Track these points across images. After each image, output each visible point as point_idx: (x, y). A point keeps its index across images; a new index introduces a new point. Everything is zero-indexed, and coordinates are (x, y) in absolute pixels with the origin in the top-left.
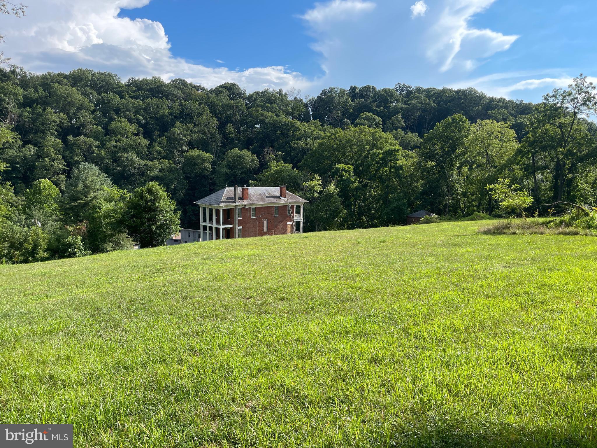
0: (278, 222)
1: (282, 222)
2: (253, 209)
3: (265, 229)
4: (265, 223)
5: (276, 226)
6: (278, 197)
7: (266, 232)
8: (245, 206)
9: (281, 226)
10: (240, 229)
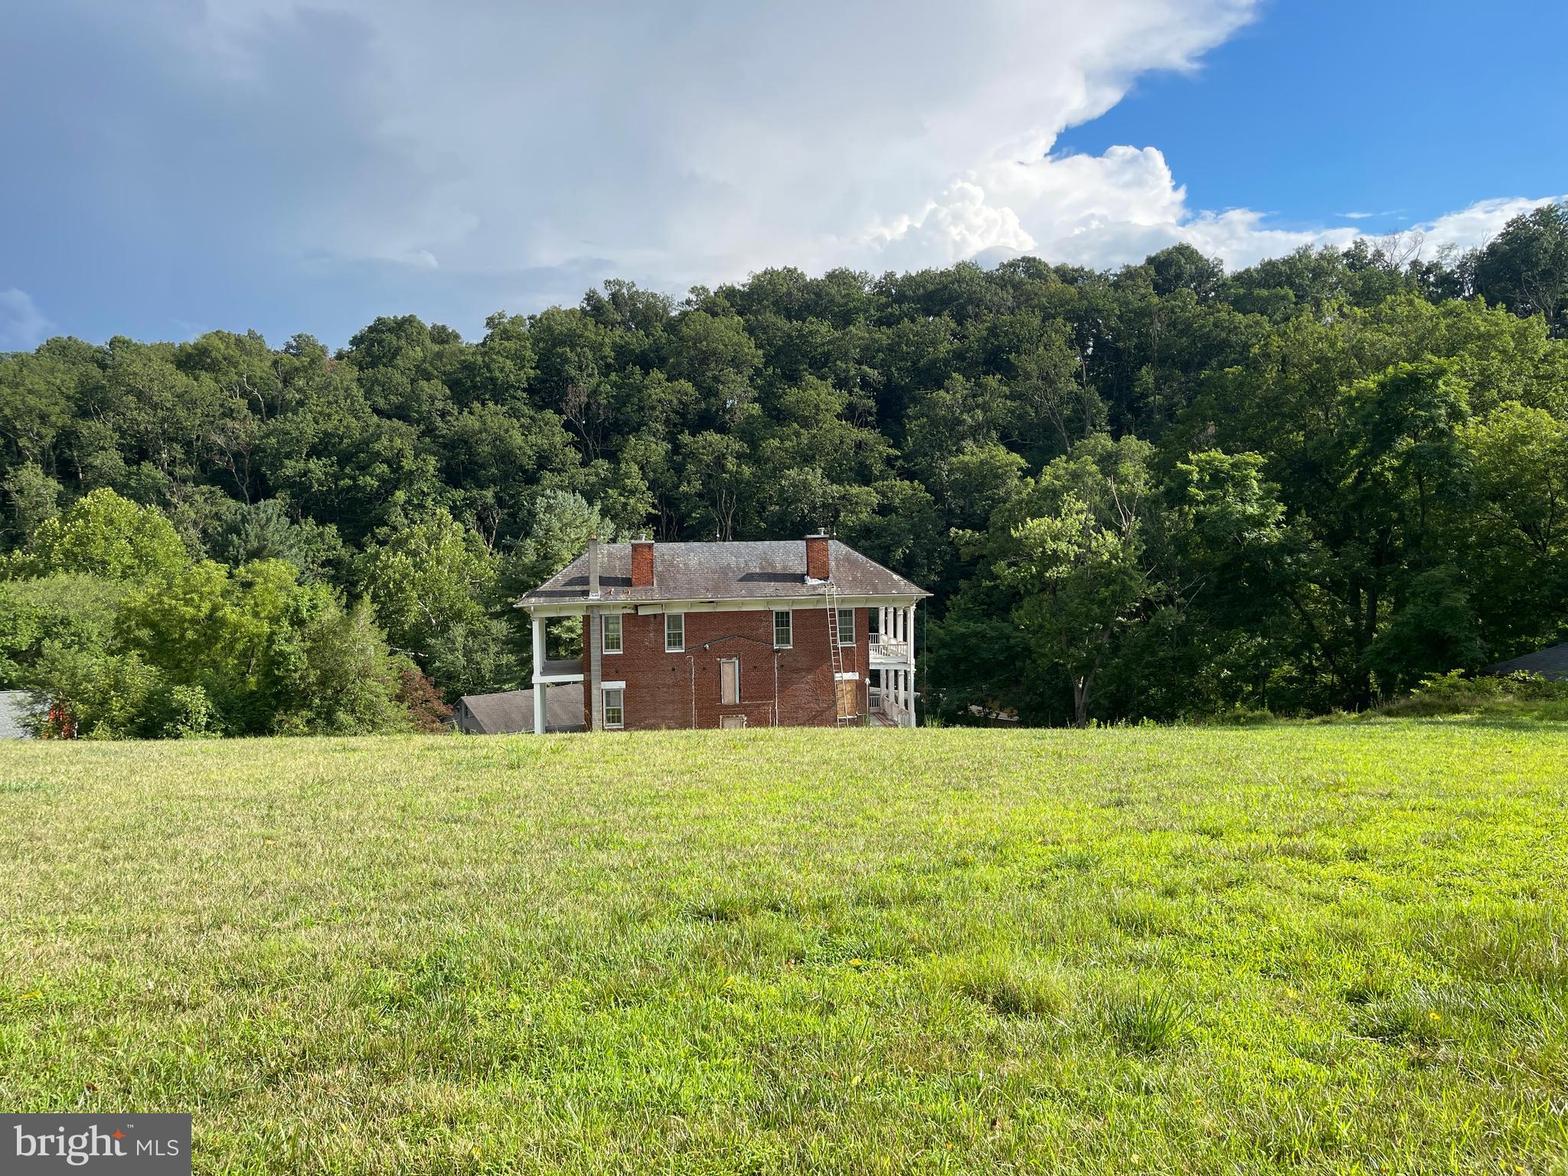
0: (790, 671)
1: (809, 670)
2: (675, 619)
3: (730, 694)
4: (730, 673)
5: (784, 685)
6: (800, 579)
7: (735, 706)
8: (636, 607)
9: (804, 686)
10: (617, 691)
